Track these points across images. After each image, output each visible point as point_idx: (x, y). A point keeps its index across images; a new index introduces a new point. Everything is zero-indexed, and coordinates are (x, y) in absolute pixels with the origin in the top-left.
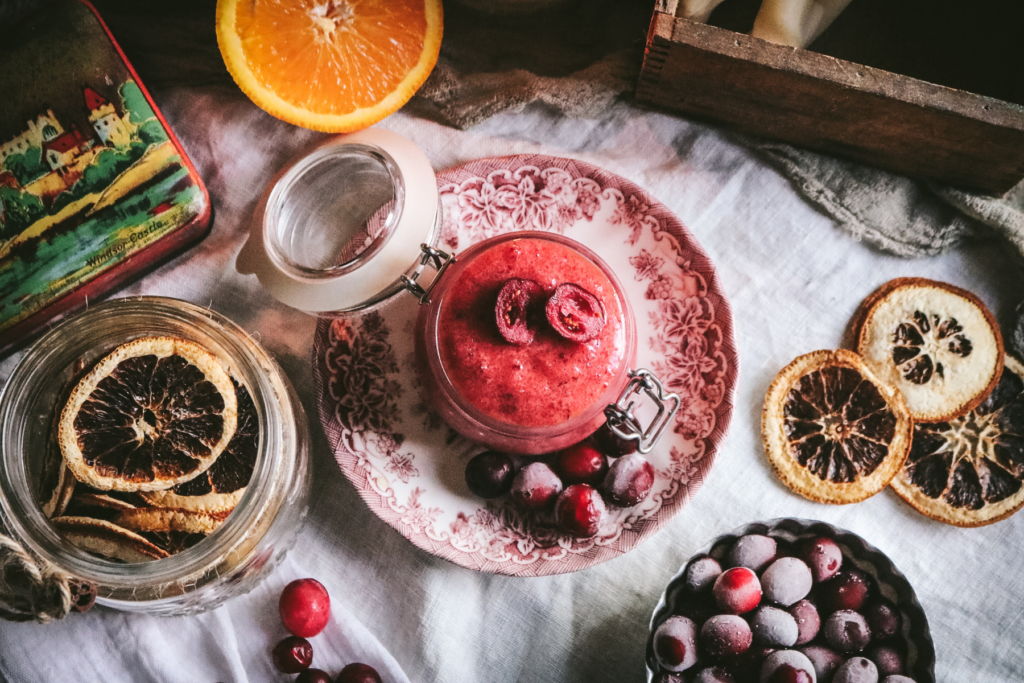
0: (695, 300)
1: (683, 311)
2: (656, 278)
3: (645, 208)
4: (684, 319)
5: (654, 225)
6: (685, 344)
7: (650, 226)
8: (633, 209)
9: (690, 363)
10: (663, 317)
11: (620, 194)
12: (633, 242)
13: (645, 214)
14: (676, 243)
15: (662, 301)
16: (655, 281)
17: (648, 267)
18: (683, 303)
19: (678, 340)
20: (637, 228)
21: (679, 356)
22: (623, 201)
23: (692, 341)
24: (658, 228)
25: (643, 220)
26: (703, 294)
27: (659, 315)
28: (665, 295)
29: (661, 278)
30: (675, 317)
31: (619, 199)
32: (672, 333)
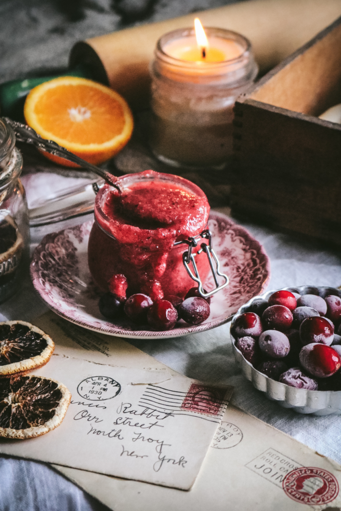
0: (250, 261)
1: (242, 267)
2: (230, 258)
3: (228, 227)
4: (242, 271)
5: (232, 234)
6: (242, 279)
7: (230, 236)
8: (222, 229)
9: (243, 285)
10: (231, 273)
11: (216, 222)
12: (220, 245)
13: (228, 229)
14: (243, 239)
15: (232, 266)
16: (229, 260)
17: (227, 254)
18: (243, 264)
19: (238, 279)
20: (223, 238)
21: (238, 284)
22: (217, 226)
23: (246, 277)
24: (234, 235)
25: (226, 233)
26: (254, 257)
27: (229, 272)
28: (234, 263)
29: (233, 258)
30: (238, 271)
31: (215, 225)
32: (236, 277)
